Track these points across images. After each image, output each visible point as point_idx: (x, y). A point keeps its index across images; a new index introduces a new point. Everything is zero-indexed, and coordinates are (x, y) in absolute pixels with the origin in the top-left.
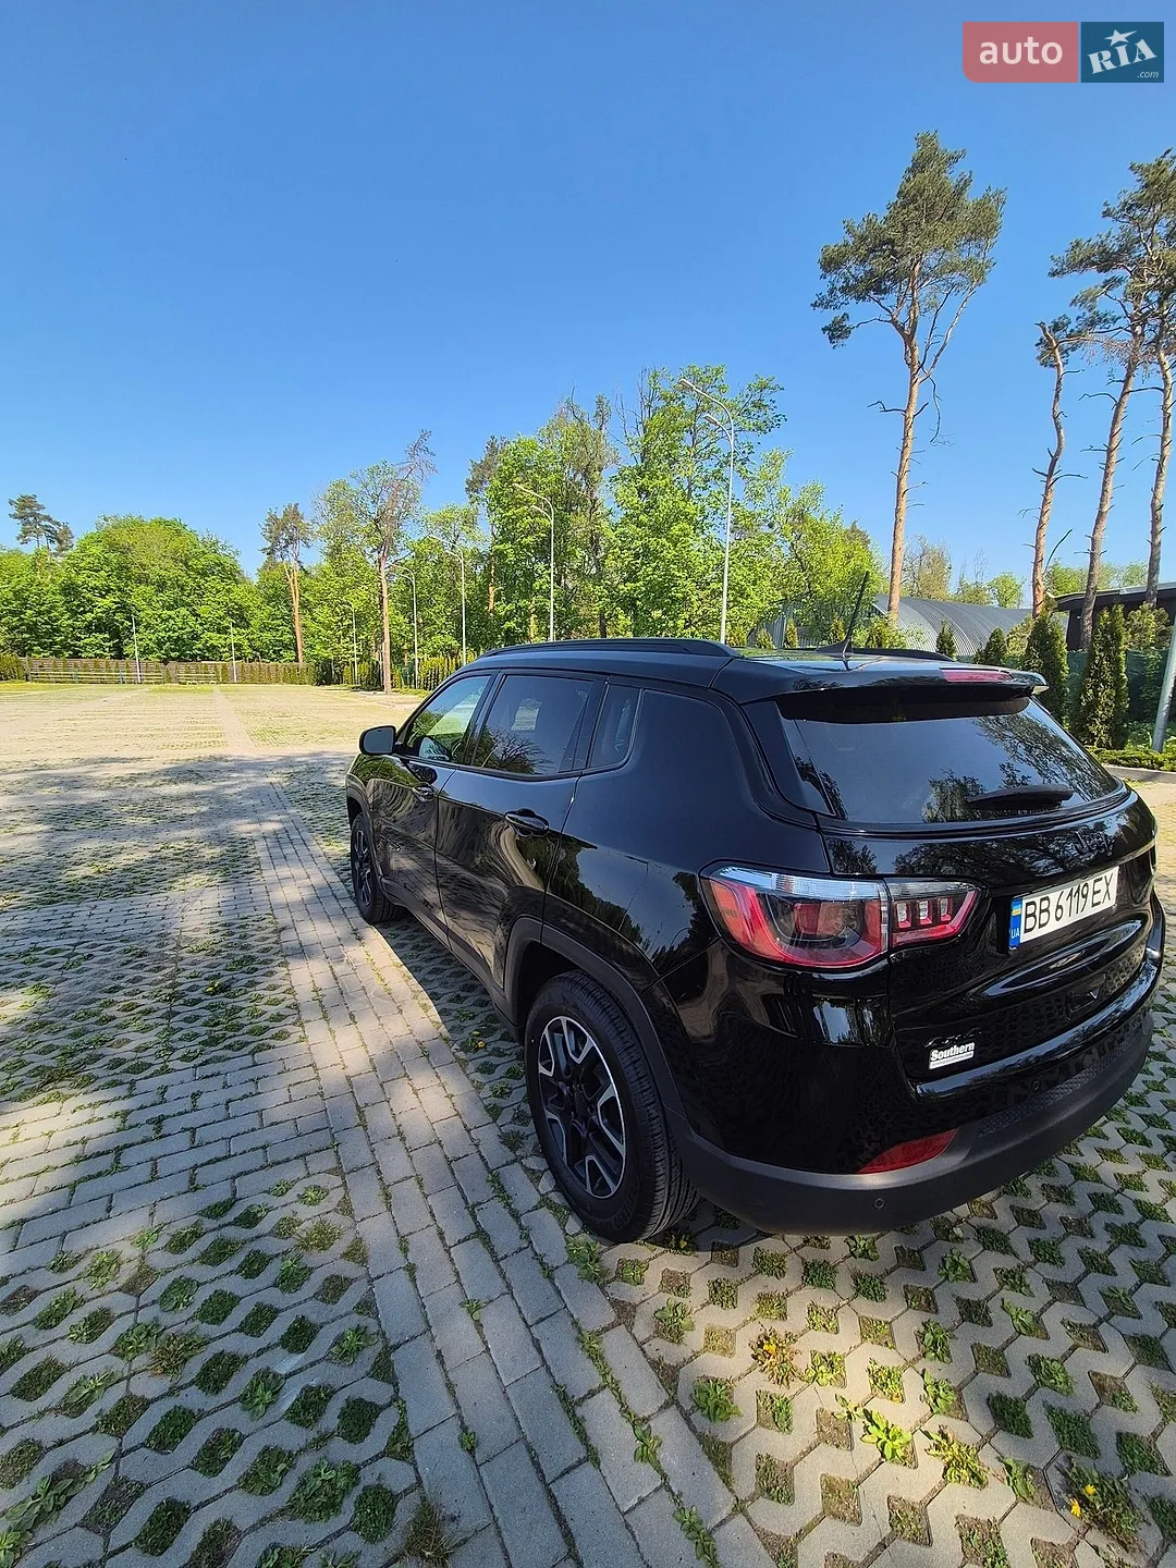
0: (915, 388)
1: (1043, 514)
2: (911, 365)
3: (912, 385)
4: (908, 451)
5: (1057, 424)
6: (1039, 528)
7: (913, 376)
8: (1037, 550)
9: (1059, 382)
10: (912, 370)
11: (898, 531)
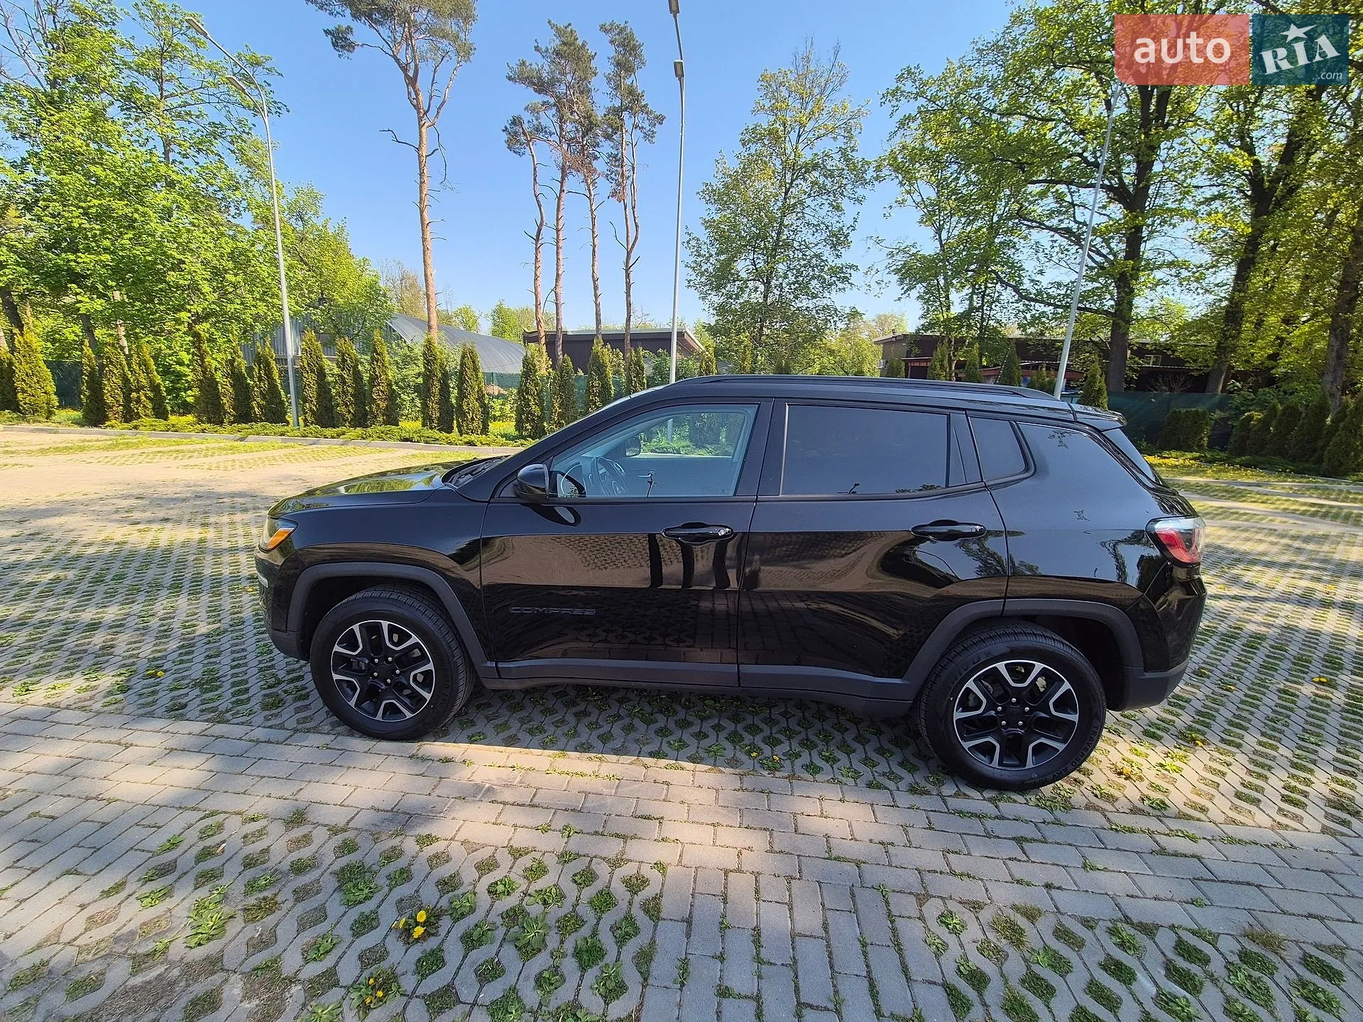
0: (424, 130)
1: (536, 268)
2: (417, 107)
3: (421, 127)
4: (425, 187)
5: (538, 201)
6: (536, 280)
7: (420, 119)
8: (536, 296)
9: (535, 169)
10: (419, 113)
11: (427, 258)
